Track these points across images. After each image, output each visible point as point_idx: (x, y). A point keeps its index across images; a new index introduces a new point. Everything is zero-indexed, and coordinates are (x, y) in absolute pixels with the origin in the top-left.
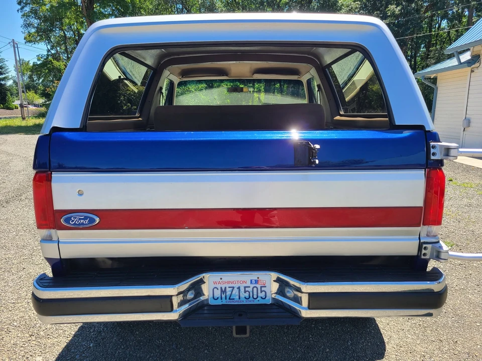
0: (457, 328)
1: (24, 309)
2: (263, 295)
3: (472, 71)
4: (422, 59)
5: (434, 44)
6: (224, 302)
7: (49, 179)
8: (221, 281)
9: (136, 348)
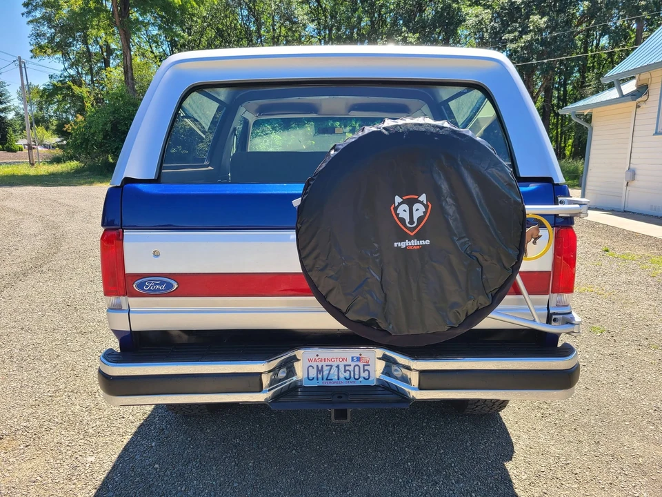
0: (601, 427)
1: (65, 404)
2: (366, 375)
3: (638, 106)
4: (574, 87)
5: (589, 67)
6: (321, 383)
7: (120, 238)
8: (317, 358)
9: (208, 447)
